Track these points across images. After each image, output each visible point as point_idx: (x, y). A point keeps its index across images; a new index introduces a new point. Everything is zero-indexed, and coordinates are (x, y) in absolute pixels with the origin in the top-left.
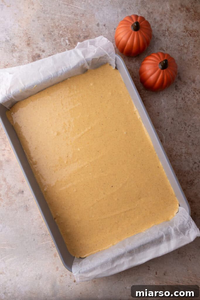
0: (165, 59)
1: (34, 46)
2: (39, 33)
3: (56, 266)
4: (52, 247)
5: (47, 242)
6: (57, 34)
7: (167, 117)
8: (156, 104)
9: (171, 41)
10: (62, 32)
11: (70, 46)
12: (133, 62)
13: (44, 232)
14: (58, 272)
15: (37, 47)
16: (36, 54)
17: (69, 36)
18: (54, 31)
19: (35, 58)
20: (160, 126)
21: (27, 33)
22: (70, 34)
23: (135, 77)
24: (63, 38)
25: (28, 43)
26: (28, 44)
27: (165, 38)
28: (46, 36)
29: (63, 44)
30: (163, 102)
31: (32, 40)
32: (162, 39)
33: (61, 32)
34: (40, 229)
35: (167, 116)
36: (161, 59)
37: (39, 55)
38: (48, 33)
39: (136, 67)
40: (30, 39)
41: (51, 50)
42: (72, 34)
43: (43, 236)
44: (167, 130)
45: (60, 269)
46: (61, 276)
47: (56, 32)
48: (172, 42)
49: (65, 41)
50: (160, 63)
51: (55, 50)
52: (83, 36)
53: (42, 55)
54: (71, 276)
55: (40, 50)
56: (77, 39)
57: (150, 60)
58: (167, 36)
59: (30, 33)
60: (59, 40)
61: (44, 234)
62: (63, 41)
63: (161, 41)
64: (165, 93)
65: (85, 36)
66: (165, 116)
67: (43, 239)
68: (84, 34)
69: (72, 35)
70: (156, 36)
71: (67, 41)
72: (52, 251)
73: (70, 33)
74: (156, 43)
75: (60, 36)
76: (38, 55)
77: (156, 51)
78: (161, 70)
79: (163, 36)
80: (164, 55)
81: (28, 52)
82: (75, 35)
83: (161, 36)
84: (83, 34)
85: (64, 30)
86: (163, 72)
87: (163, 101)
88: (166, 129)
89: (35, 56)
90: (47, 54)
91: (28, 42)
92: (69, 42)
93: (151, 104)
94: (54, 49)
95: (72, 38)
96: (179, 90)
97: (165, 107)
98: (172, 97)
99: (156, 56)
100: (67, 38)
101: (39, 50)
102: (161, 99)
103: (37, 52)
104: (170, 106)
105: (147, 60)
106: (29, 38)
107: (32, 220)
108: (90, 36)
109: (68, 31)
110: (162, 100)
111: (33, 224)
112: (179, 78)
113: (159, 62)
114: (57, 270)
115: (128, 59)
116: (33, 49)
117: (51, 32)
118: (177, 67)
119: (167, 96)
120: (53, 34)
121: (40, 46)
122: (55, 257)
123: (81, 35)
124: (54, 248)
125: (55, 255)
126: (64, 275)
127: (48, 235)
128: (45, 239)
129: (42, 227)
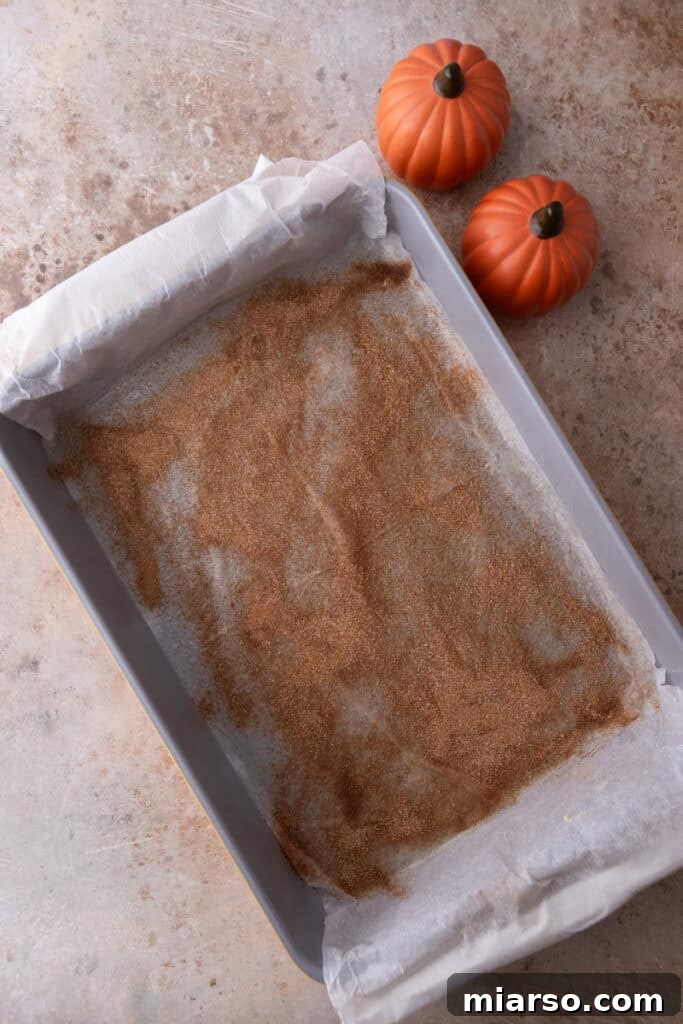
0: (555, 199)
1: (92, 146)
2: (110, 102)
3: (149, 931)
4: (136, 865)
5: (116, 847)
6: (175, 105)
9: (583, 137)
10: (191, 100)
11: (217, 149)
13: (107, 811)
14: (154, 949)
15: (101, 151)
16: (98, 175)
17: (216, 111)
18: (164, 94)
19: (93, 186)
21: (66, 101)
22: (218, 108)
24: (192, 121)
25: (71, 134)
26: (71, 141)
27: (560, 127)
28: (133, 112)
29: (192, 140)
30: (547, 355)
31: (85, 124)
32: (551, 129)
33: (188, 97)
34: (96, 799)
35: (561, 407)
36: (539, 203)
37: (108, 177)
38: (143, 102)
40: (76, 120)
41: (152, 160)
42: (227, 106)
43: (103, 822)
45: (160, 940)
46: (167, 965)
47: (171, 98)
48: (586, 140)
49: (202, 132)
50: (535, 215)
51: (167, 160)
52: (266, 115)
53: (118, 178)
54: (199, 965)
55: (112, 161)
56: (243, 124)
57: (500, 202)
58: (568, 119)
59: (75, 101)
60: (178, 128)
61: (104, 817)
62: (194, 131)
63: (546, 138)
64: (553, 324)
65: (274, 116)
67: (104, 834)
69: (226, 111)
70: (530, 118)
71: (209, 131)
73: (221, 102)
74: (528, 143)
75: (184, 113)
76: (105, 178)
77: (526, 175)
78: (537, 239)
79: (553, 120)
80: (550, 185)
81: (71, 166)
82: (238, 109)
83: (545, 118)
84: (267, 108)
85: (198, 91)
86: (547, 248)
87: (545, 351)
89: (92, 182)
90: (135, 176)
91: (68, 131)
92: (214, 135)
94: (163, 158)
95: (228, 120)
96: (605, 315)
97: (553, 375)
98: (580, 339)
99: (523, 189)
100: (207, 120)
101: (108, 160)
102: (540, 345)
103: (102, 166)
104: (571, 372)
105: (489, 201)
106: (75, 115)
107: (67, 765)
108: (291, 115)
109: (214, 96)
110: (542, 348)
111: (68, 782)
112: (608, 272)
113: (533, 212)
114: (152, 945)
116: (87, 157)
117: (153, 96)
118: (596, 231)
119: (562, 336)
120: (158, 104)
121: (112, 147)
122: (145, 899)
123: (259, 110)
124: (141, 869)
125: (145, 893)
126: (175, 960)
127: (122, 822)
128: (109, 835)
129: (101, 792)
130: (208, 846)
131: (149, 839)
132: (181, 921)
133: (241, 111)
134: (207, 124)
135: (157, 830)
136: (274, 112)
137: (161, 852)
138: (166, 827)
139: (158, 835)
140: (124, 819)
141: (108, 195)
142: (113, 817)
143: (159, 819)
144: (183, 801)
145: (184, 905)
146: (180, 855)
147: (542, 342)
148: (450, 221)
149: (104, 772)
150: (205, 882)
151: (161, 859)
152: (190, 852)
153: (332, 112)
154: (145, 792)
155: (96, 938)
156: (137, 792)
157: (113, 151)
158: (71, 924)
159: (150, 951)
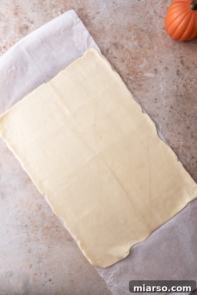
1: (22, 16)
2: (29, 2)
3: (30, 263)
4: (27, 242)
5: (21, 235)
6: (49, 4)
7: (166, 105)
8: (153, 90)
10: (54, 3)
14: (31, 270)
15: (25, 18)
16: (24, 25)
17: (62, 7)
19: (22, 29)
20: (157, 114)
21: (15, 1)
23: (133, 58)
24: (55, 10)
26: (16, 14)
28: (36, 6)
30: (162, 88)
31: (21, 9)
34: (16, 220)
35: (166, 104)
37: (27, 26)
38: (39, 3)
39: (135, 46)
40: (18, 7)
41: (41, 21)
42: (65, 5)
43: (18, 227)
44: (164, 119)
45: (33, 267)
46: (35, 274)
47: (48, 2)
49: (57, 13)
52: (78, 9)
53: (30, 26)
54: (46, 275)
55: (29, 21)
59: (18, 1)
60: (50, 11)
61: (19, 225)
62: (55, 13)
65: (80, 9)
66: (163, 104)
67: (18, 231)
68: (79, 6)
69: (65, 7)
71: (59, 12)
72: (26, 245)
73: (63, 4)
75: (52, 7)
76: (26, 26)
81: (16, 22)
85: (57, 0)
89: (22, 27)
90: (36, 26)
91: (15, 11)
93: (148, 89)
94: (45, 21)
95: (65, 9)
96: (181, 76)
97: (164, 94)
98: (172, 83)
100: (59, 9)
101: (27, 21)
103: (26, 23)
104: (169, 93)
107: (8, 209)
108: (85, 9)
109: (62, 2)
110: (161, 85)
111: (8, 214)
112: (182, 62)
114: (31, 268)
116: (21, 19)
117: (42, 1)
119: (167, 82)
120: (44, 4)
121: (29, 16)
122: (29, 253)
123: (76, 7)
124: (29, 243)
125: (30, 251)
126: (38, 273)
127: (24, 227)
128: (20, 232)
129: (19, 217)
130: (51, 236)
131: (32, 233)
132: (41, 260)
133: (70, 6)
135: (35, 230)
137: (36, 237)
138: (38, 230)
139: (35, 232)
140: (25, 226)
141: (27, 32)
142: (21, 226)
143: (36, 227)
144: (44, 221)
145: (42, 255)
146: (42, 238)
147: (161, 83)
148: (133, 44)
149: (20, 211)
150: (49, 248)
151: (36, 240)
152: (45, 238)
153: (98, 8)
154: (32, 218)
155: (13, 266)
156: (29, 218)
157: (29, 18)
158: (5, 261)
159: (30, 270)
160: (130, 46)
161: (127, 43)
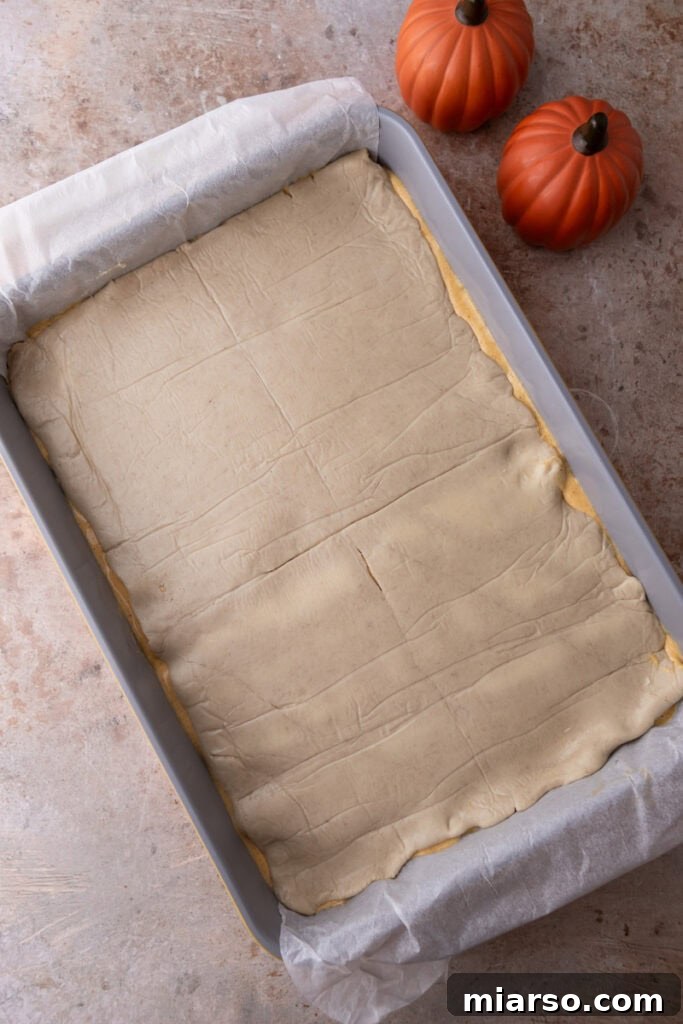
1: (104, 129)
2: (118, 83)
5: (202, 856)
6: (184, 79)
7: (619, 341)
8: (569, 299)
9: (605, 64)
10: (200, 72)
12: (470, 153)
14: (257, 960)
15: (114, 133)
17: (227, 80)
18: (172, 69)
20: (596, 378)
21: (74, 87)
22: (229, 77)
23: (483, 208)
24: (205, 93)
25: (82, 119)
26: (82, 126)
27: (580, 57)
28: (142, 91)
30: (597, 286)
31: (96, 108)
32: (571, 59)
33: (197, 69)
34: (175, 806)
35: (618, 338)
36: (578, 120)
38: (152, 80)
39: (483, 168)
40: (85, 105)
42: (238, 74)
44: (621, 388)
46: (274, 975)
47: (180, 73)
48: (608, 66)
49: (215, 103)
50: (578, 131)
52: (279, 79)
55: (126, 141)
56: (255, 89)
58: (586, 48)
59: (83, 86)
60: (191, 101)
62: (206, 103)
63: (567, 69)
64: (598, 255)
65: (286, 78)
66: (609, 339)
67: (188, 844)
68: (281, 68)
69: (238, 79)
70: (548, 51)
71: (222, 101)
73: (231, 71)
74: (549, 76)
75: (195, 85)
78: (582, 157)
79: (572, 51)
80: (586, 102)
81: (84, 151)
82: (249, 76)
83: (563, 49)
84: (278, 72)
85: (206, 63)
86: (593, 164)
87: (594, 283)
88: (619, 385)
91: (79, 116)
93: (552, 299)
95: (239, 87)
96: (652, 240)
97: (605, 306)
98: (628, 266)
99: (559, 110)
100: (219, 90)
101: (122, 141)
102: (588, 277)
103: (116, 148)
104: (623, 301)
105: (524, 128)
106: (83, 101)
107: (141, 773)
108: (304, 76)
109: (223, 66)
110: (591, 280)
111: (145, 791)
112: (649, 196)
113: (575, 129)
114: (254, 955)
115: (452, 145)
116: (101, 140)
117: (161, 73)
119: (610, 266)
120: (167, 80)
121: (125, 128)
123: (271, 75)
133: (253, 78)
134: (220, 95)
136: (286, 75)
147: (590, 274)
148: (479, 163)
153: (345, 68)
155: (194, 955)
157: (126, 132)
158: (166, 943)
159: (254, 962)
160: (470, 171)
161: (458, 162)
